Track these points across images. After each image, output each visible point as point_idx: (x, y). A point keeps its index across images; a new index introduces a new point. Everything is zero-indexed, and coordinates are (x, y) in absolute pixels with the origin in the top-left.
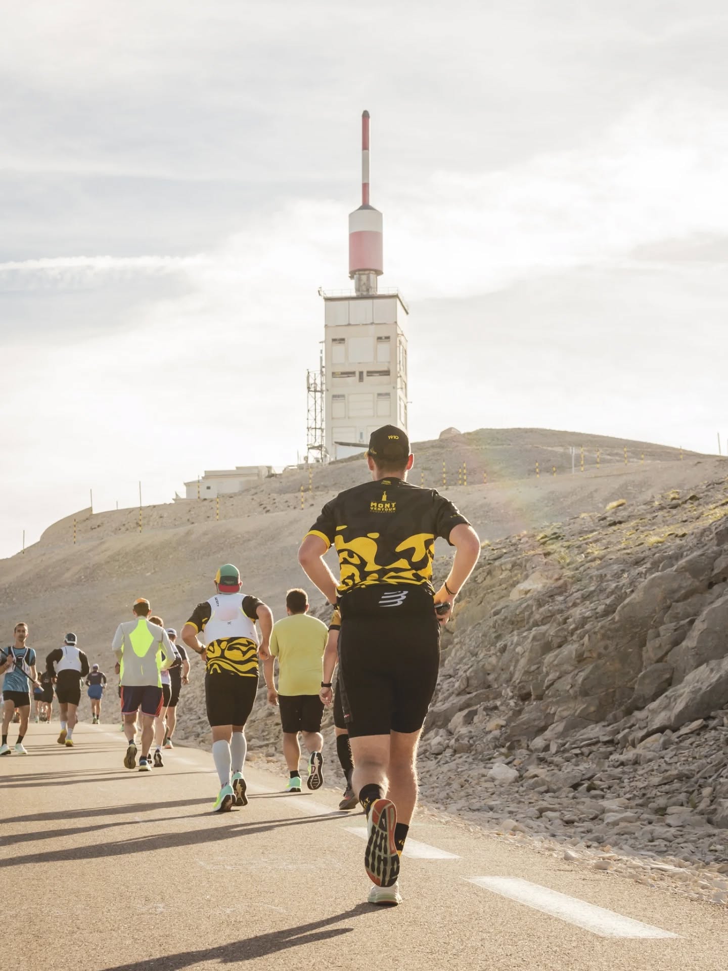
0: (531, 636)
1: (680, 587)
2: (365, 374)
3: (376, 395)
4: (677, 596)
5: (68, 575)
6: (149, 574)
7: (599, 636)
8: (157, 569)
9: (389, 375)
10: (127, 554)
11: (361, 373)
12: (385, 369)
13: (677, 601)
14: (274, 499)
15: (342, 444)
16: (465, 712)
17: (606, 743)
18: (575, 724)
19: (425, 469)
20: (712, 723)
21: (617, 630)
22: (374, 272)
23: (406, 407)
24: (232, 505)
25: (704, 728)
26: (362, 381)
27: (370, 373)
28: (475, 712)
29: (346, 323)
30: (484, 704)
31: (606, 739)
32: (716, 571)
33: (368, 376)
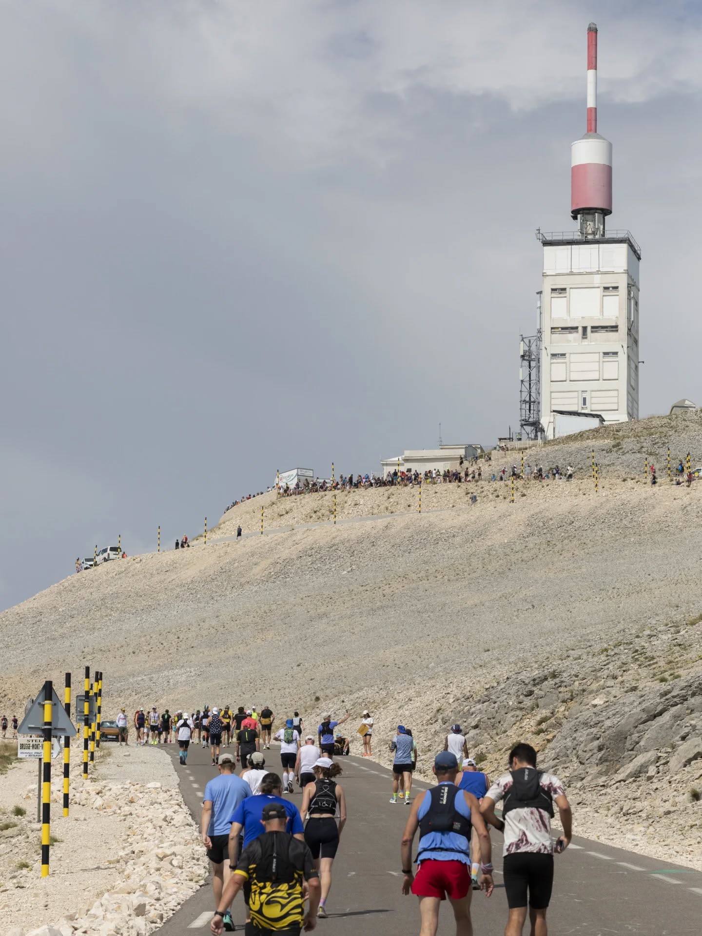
0: (586, 734)
1: (641, 718)
2: (589, 329)
3: (602, 354)
4: (640, 722)
5: (256, 570)
6: (345, 572)
7: (607, 738)
8: (354, 567)
9: (617, 331)
10: (320, 548)
11: (585, 329)
12: (614, 324)
13: (640, 724)
14: (482, 488)
15: (561, 413)
16: (554, 769)
17: (601, 786)
18: (596, 777)
19: (651, 454)
20: (638, 779)
21: (614, 736)
22: (600, 211)
23: (637, 367)
24: (436, 493)
25: (635, 781)
26: (586, 338)
27: (595, 329)
28: (558, 769)
29: (568, 271)
30: (562, 766)
31: (602, 784)
32: (657, 711)
33: (592, 332)
